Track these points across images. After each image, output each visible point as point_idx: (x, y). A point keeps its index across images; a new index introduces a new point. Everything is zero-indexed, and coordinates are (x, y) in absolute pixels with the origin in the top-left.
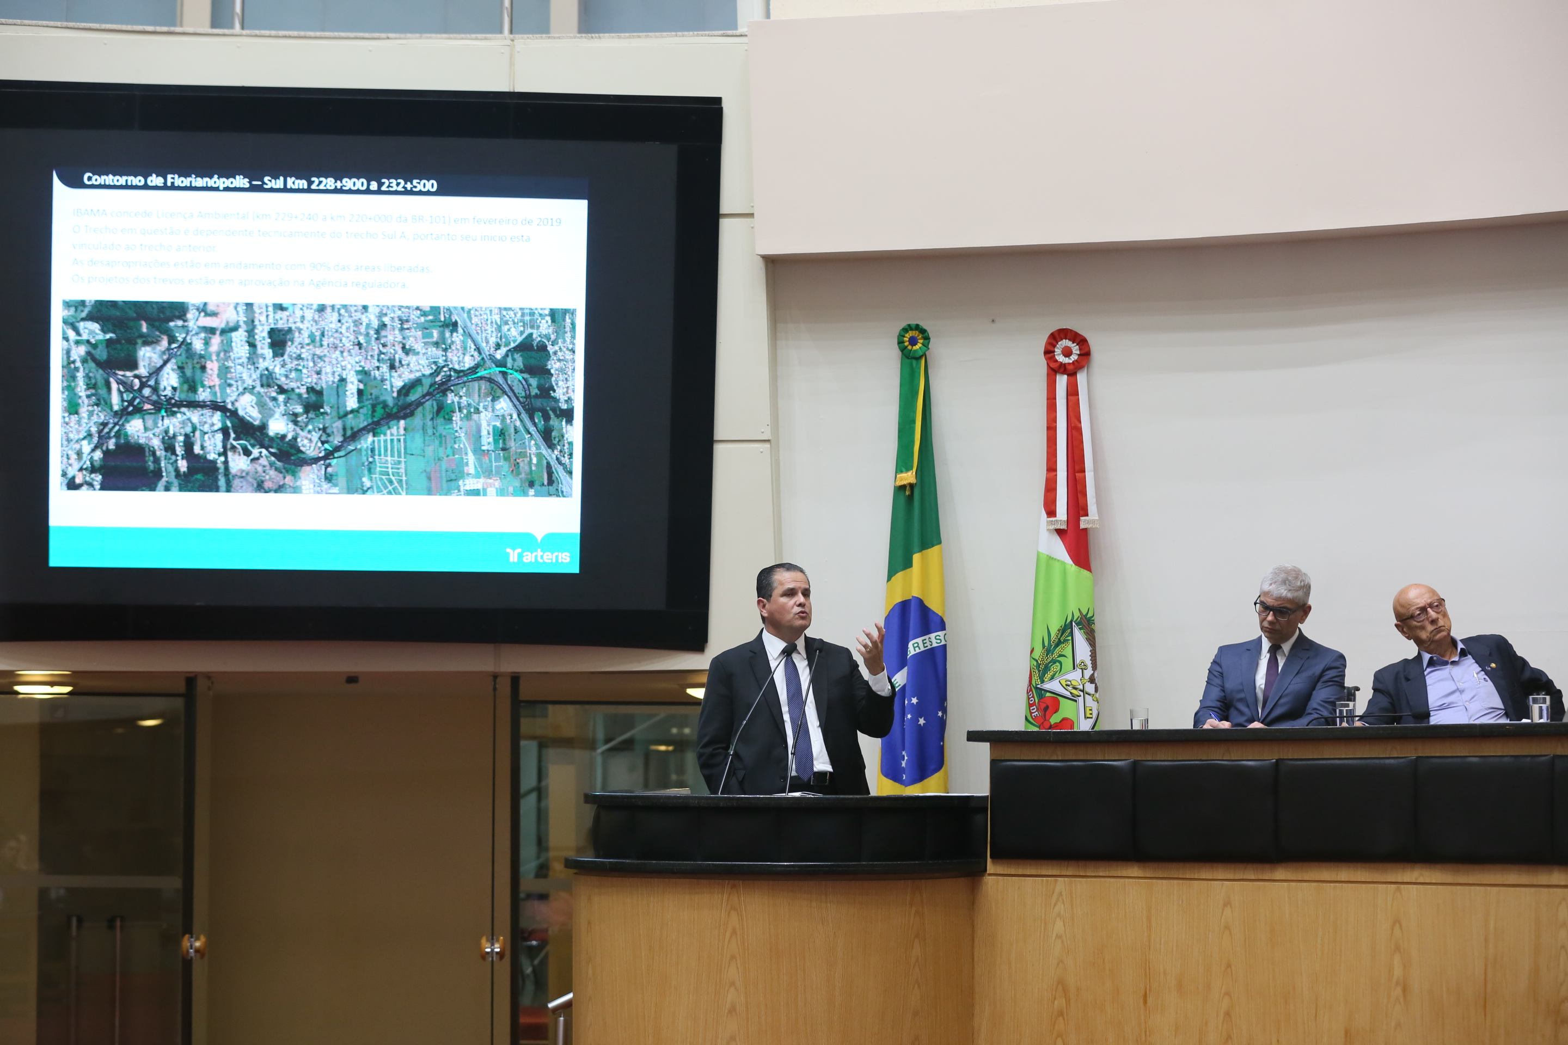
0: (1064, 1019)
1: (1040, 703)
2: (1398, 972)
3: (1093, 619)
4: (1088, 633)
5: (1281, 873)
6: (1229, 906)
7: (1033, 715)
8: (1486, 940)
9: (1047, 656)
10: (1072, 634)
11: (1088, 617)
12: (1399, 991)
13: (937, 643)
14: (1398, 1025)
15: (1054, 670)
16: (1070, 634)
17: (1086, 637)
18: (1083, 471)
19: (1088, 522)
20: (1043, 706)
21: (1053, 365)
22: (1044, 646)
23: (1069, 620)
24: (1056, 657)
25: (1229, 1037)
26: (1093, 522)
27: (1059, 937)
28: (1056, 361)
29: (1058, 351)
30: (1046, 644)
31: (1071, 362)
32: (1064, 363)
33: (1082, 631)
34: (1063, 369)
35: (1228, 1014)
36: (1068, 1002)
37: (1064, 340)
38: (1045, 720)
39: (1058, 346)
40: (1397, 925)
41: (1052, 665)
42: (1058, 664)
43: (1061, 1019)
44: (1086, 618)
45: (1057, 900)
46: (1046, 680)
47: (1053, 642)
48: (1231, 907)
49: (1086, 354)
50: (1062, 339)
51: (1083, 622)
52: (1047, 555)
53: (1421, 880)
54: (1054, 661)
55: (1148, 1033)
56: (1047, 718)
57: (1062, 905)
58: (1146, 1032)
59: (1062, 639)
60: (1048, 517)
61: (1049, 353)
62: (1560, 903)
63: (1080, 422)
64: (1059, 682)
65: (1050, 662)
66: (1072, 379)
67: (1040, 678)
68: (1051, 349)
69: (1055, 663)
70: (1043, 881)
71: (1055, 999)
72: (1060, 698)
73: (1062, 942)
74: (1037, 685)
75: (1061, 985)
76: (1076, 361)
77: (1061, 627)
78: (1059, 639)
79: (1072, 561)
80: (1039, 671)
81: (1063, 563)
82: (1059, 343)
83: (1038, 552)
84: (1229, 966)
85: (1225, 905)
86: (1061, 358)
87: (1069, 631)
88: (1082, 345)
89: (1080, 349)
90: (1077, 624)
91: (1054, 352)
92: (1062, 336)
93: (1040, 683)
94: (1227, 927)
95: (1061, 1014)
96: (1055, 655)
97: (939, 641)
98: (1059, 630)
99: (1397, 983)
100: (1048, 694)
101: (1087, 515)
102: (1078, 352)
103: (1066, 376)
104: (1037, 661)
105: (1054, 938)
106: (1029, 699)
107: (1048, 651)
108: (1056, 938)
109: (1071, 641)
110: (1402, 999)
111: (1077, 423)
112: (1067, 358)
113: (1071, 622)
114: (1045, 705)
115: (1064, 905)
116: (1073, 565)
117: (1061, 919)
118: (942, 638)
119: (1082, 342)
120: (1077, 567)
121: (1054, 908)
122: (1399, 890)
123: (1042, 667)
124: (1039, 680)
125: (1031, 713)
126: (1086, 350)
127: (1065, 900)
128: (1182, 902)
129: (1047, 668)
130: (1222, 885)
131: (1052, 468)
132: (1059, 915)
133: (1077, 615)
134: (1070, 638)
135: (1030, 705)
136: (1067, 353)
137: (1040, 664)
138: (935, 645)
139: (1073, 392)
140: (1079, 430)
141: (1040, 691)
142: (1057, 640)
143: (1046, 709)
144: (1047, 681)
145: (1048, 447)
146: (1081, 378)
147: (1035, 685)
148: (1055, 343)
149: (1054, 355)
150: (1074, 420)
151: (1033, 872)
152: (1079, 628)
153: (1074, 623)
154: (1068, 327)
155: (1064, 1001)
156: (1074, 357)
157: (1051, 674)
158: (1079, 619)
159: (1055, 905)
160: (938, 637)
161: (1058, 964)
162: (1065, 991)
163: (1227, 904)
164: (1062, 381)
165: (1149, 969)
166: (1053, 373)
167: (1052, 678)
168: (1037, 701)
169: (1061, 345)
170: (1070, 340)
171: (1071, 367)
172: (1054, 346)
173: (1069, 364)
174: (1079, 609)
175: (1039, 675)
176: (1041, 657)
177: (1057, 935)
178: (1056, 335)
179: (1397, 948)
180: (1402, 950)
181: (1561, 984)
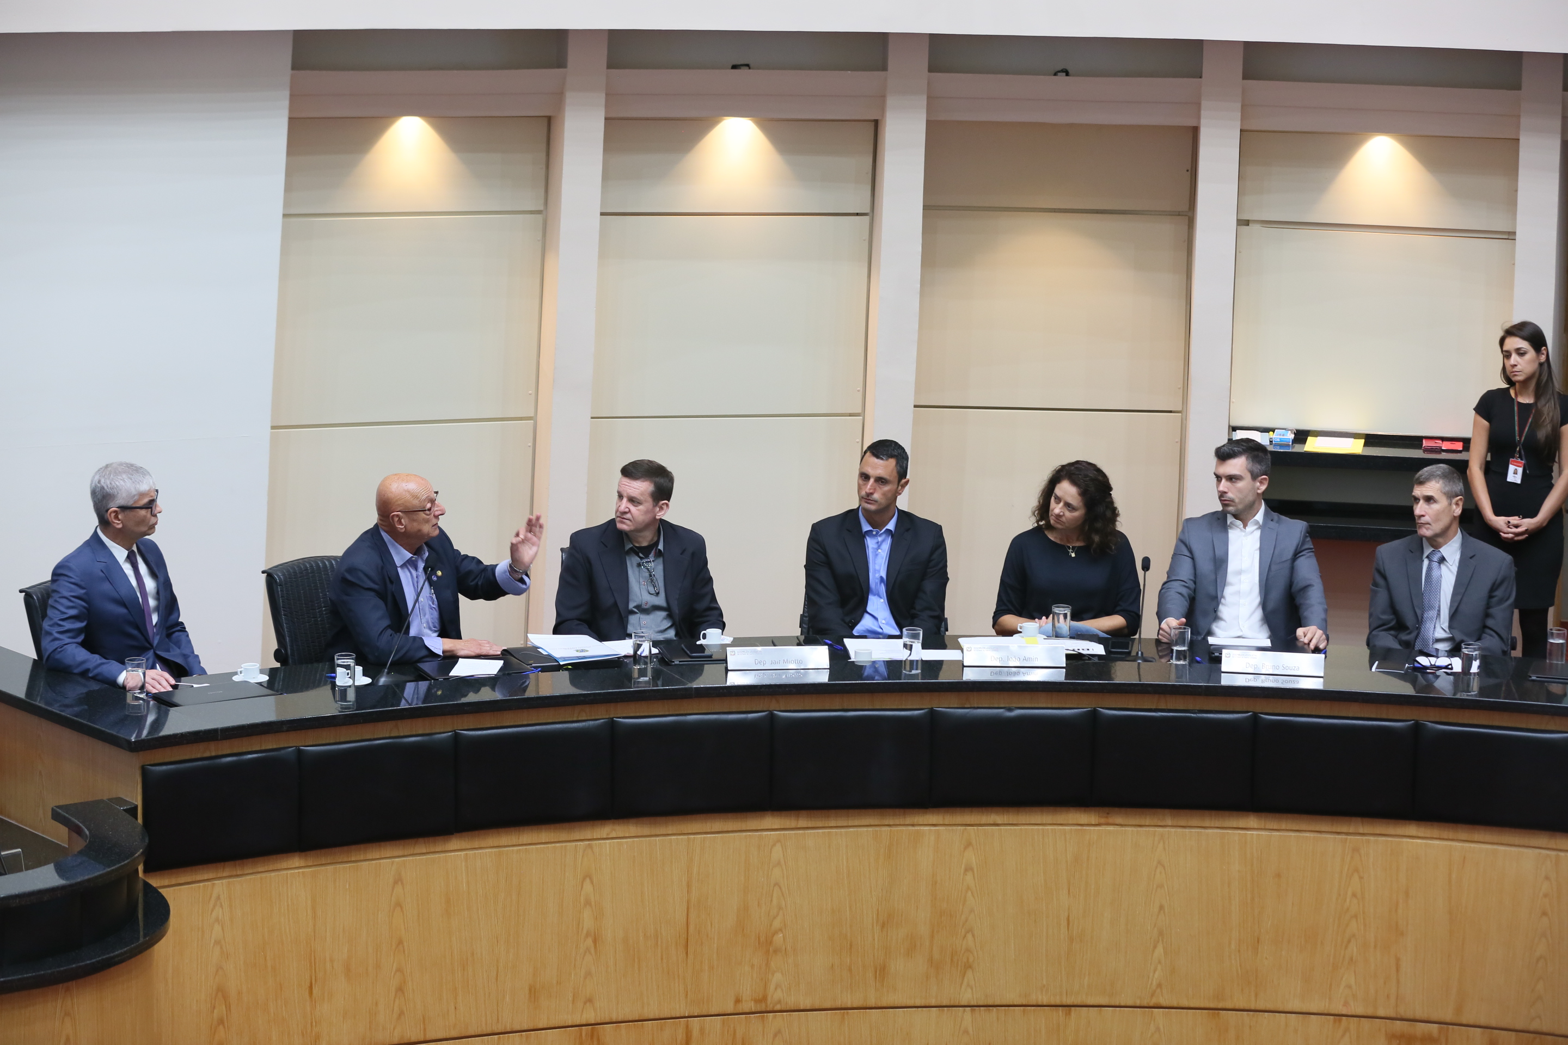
0: (224, 1027)
2: (588, 922)
5: (455, 843)
6: (400, 883)
8: (689, 886)
12: (589, 941)
14: (588, 974)
25: (401, 1013)
27: (218, 942)
35: (400, 989)
36: (228, 1008)
40: (588, 880)
43: (221, 1027)
45: (214, 906)
48: (402, 884)
53: (614, 835)
55: (314, 1023)
57: (221, 909)
58: (312, 1023)
62: (774, 845)
70: (199, 887)
71: (214, 1008)
73: (221, 948)
75: (221, 992)
84: (400, 942)
85: (396, 882)
94: (399, 905)
95: (221, 1022)
99: (588, 935)
105: (212, 945)
108: (214, 945)
110: (593, 951)
115: (222, 909)
117: (219, 924)
121: (211, 914)
122: (590, 846)
127: (223, 904)
128: (350, 885)
130: (393, 863)
132: (217, 920)
151: (188, 879)
155: (224, 1007)
159: (212, 911)
161: (217, 971)
162: (225, 997)
163: (398, 880)
165: (315, 959)
177: (215, 941)
179: (588, 903)
180: (593, 903)
181: (775, 918)
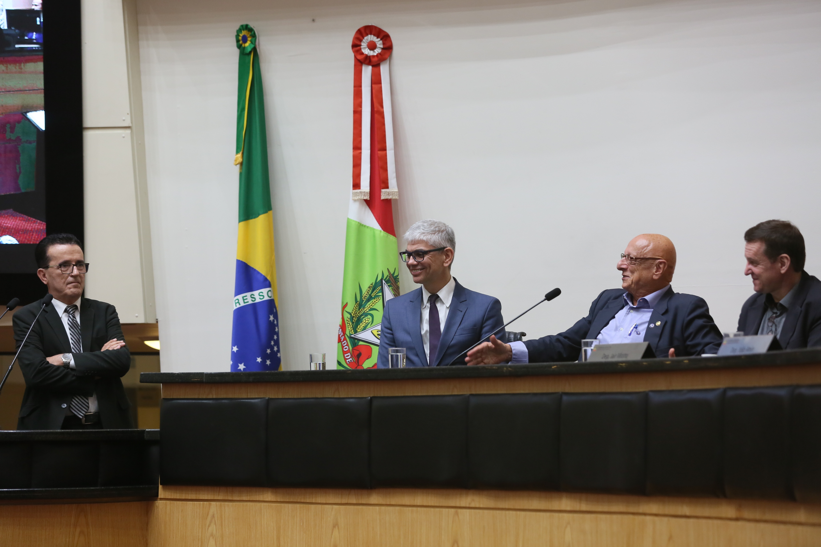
1: (354, 351)
3: (398, 278)
4: (395, 290)
7: (347, 360)
9: (359, 310)
10: (382, 290)
11: (395, 275)
13: (260, 299)
15: (366, 322)
16: (381, 291)
17: (393, 293)
18: (384, 149)
19: (389, 194)
20: (357, 353)
21: (359, 57)
22: (356, 301)
23: (379, 278)
24: (368, 310)
26: (393, 193)
28: (362, 54)
29: (364, 45)
30: (358, 299)
31: (375, 54)
32: (369, 55)
33: (391, 288)
34: (367, 60)
37: (369, 36)
38: (358, 365)
39: (364, 40)
41: (364, 318)
42: (369, 317)
44: (393, 277)
46: (359, 330)
47: (364, 298)
49: (388, 48)
50: (367, 35)
51: (391, 280)
52: (359, 223)
54: (366, 314)
56: (360, 364)
59: (373, 295)
60: (353, 189)
61: (356, 46)
63: (382, 107)
64: (372, 332)
65: (362, 315)
66: (376, 69)
67: (353, 329)
68: (358, 43)
69: (366, 315)
72: (372, 346)
74: (351, 335)
76: (380, 54)
77: (372, 284)
78: (370, 295)
79: (381, 227)
80: (353, 323)
81: (374, 229)
82: (366, 38)
83: (348, 218)
86: (366, 51)
87: (380, 288)
88: (385, 40)
89: (384, 44)
90: (387, 282)
91: (360, 45)
92: (368, 32)
93: (353, 333)
96: (366, 309)
97: (262, 297)
98: (369, 287)
100: (361, 343)
101: (387, 187)
102: (382, 46)
103: (370, 68)
104: (350, 314)
106: (343, 347)
107: (360, 305)
109: (381, 297)
111: (380, 107)
112: (372, 52)
113: (382, 280)
114: (358, 352)
116: (382, 231)
118: (265, 294)
119: (385, 37)
120: (385, 232)
123: (355, 319)
124: (352, 331)
125: (346, 359)
126: (388, 45)
129: (359, 320)
131: (357, 147)
133: (386, 274)
134: (381, 294)
135: (344, 353)
136: (372, 46)
137: (354, 317)
138: (258, 300)
139: (376, 81)
140: (382, 114)
141: (355, 341)
142: (368, 296)
143: (359, 356)
144: (359, 332)
145: (355, 128)
146: (384, 69)
147: (349, 335)
148: (361, 38)
149: (361, 49)
150: (376, 105)
152: (388, 285)
153: (384, 282)
154: (373, 24)
156: (378, 51)
157: (363, 325)
158: (388, 278)
160: (261, 294)
164: (367, 71)
166: (359, 64)
167: (365, 329)
168: (351, 348)
169: (367, 39)
170: (374, 35)
171: (376, 59)
172: (361, 41)
173: (373, 56)
174: (388, 269)
175: (353, 326)
176: (354, 310)
178: (363, 31)
